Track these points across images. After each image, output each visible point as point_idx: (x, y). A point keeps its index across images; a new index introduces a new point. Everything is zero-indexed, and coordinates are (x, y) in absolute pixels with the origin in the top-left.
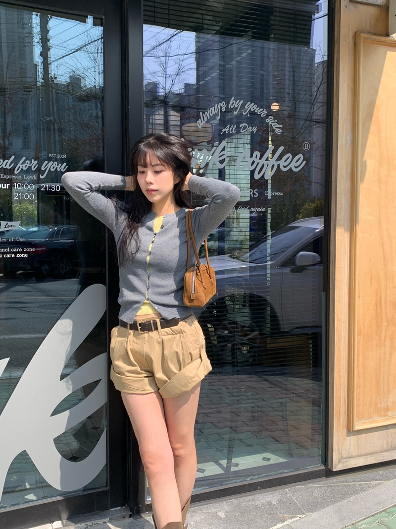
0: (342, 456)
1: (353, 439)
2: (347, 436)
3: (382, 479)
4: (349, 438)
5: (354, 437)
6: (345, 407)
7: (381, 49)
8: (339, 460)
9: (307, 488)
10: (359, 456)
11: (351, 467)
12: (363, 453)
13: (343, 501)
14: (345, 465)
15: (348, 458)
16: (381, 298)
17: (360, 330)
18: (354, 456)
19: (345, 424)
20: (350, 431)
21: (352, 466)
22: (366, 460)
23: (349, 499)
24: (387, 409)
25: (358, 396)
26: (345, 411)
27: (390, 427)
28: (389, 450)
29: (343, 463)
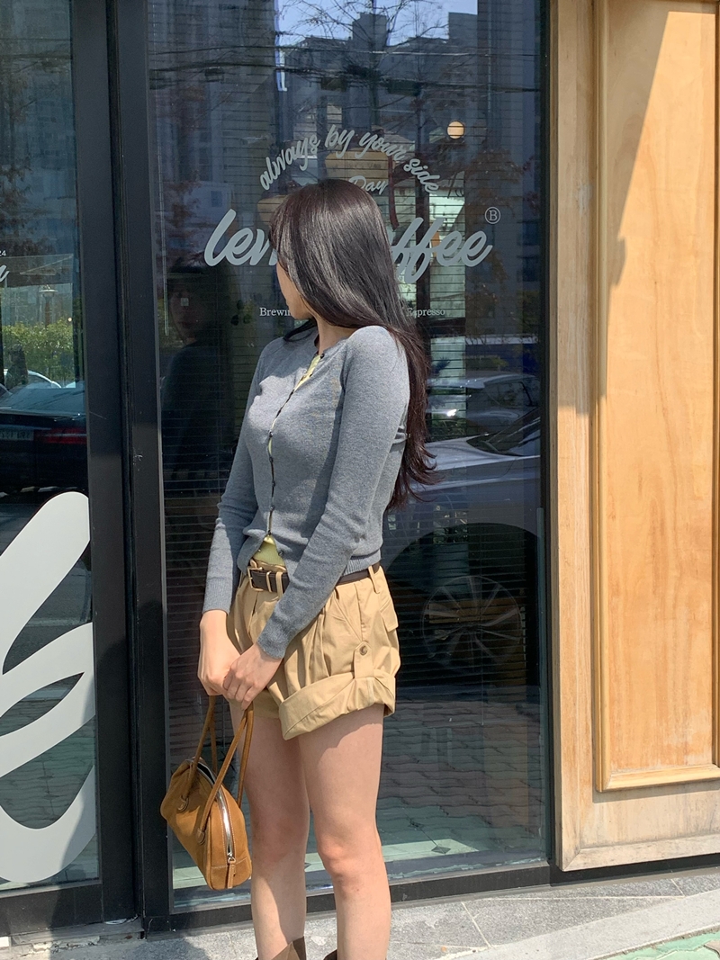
2: (594, 801)
3: (673, 892)
4: (598, 804)
5: (610, 803)
6: (587, 741)
8: (577, 849)
9: (505, 903)
10: (622, 843)
11: (604, 865)
14: (590, 861)
16: (663, 521)
19: (589, 777)
21: (607, 862)
22: (637, 853)
24: (686, 750)
25: (616, 721)
26: (588, 751)
27: (691, 787)
28: (693, 835)
29: (586, 855)
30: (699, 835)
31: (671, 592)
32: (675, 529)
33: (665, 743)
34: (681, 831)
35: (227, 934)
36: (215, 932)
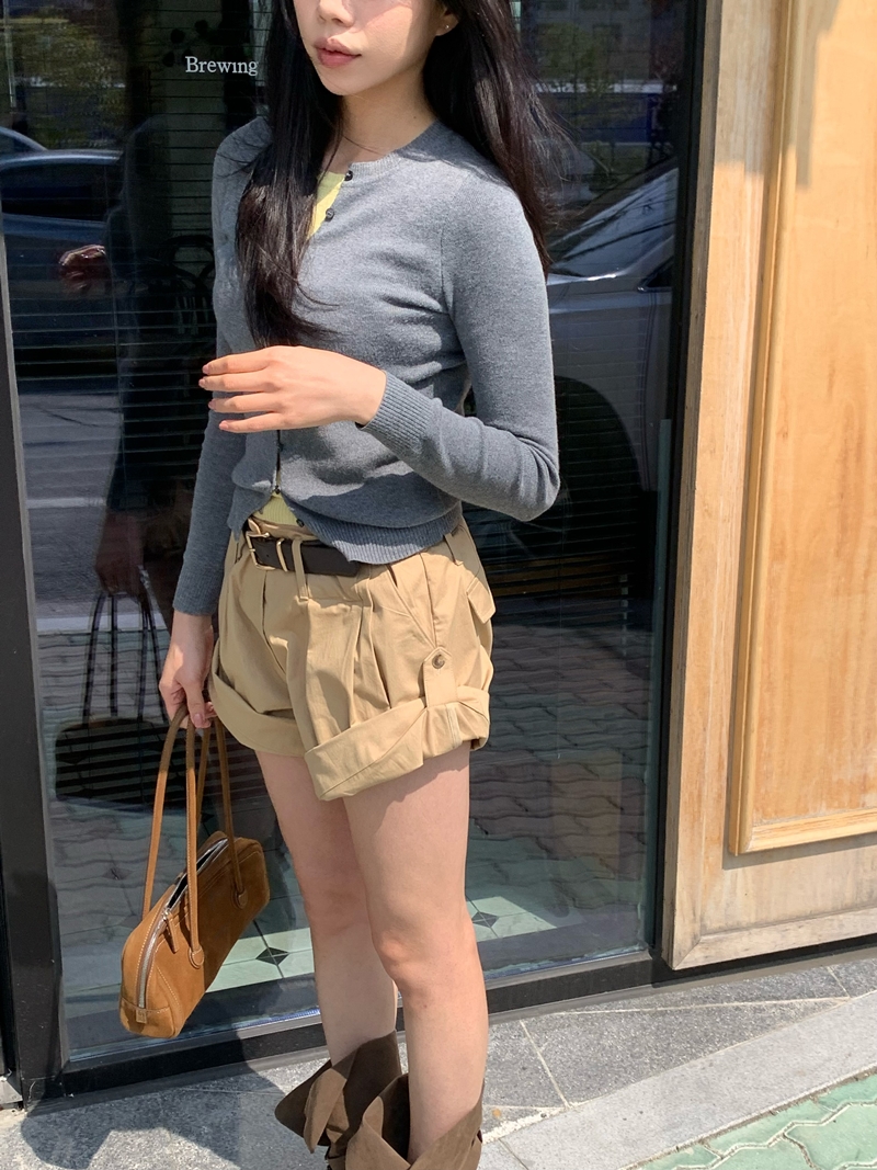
0: (703, 927)
1: (743, 876)
2: (725, 867)
3: (832, 990)
4: (729, 872)
5: (748, 869)
6: (719, 780)
8: (695, 937)
9: (587, 1020)
10: (761, 925)
11: (734, 957)
12: (774, 916)
13: (693, 1062)
14: (713, 952)
15: (725, 931)
16: (861, 438)
17: (782, 543)
18: (744, 924)
19: (719, 832)
20: (733, 852)
21: (736, 953)
22: (783, 937)
23: (711, 1057)
24: (864, 786)
25: (765, 749)
26: (720, 796)
29: (708, 945)
31: (863, 551)
33: (835, 778)
34: (848, 901)
35: (158, 1096)
36: (137, 1094)
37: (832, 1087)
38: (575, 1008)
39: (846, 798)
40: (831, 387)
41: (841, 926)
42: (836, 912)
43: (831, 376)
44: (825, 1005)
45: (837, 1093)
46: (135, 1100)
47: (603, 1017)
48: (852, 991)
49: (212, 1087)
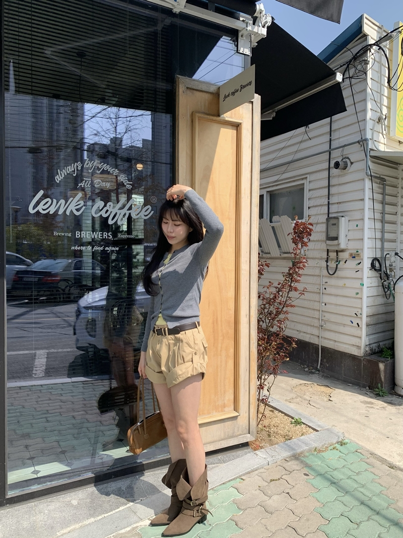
3: (220, 462)
7: (215, 126)
16: (217, 318)
24: (224, 406)
27: (226, 420)
28: (226, 439)
30: (229, 438)
31: (220, 345)
32: (221, 321)
33: (217, 404)
34: (222, 438)
35: (33, 504)
36: (27, 503)
37: (218, 486)
38: (152, 471)
39: (220, 409)
40: (209, 306)
41: (221, 444)
42: (219, 441)
43: (209, 304)
44: (217, 466)
45: (219, 487)
46: (27, 505)
47: (159, 473)
48: (224, 462)
49: (49, 500)
